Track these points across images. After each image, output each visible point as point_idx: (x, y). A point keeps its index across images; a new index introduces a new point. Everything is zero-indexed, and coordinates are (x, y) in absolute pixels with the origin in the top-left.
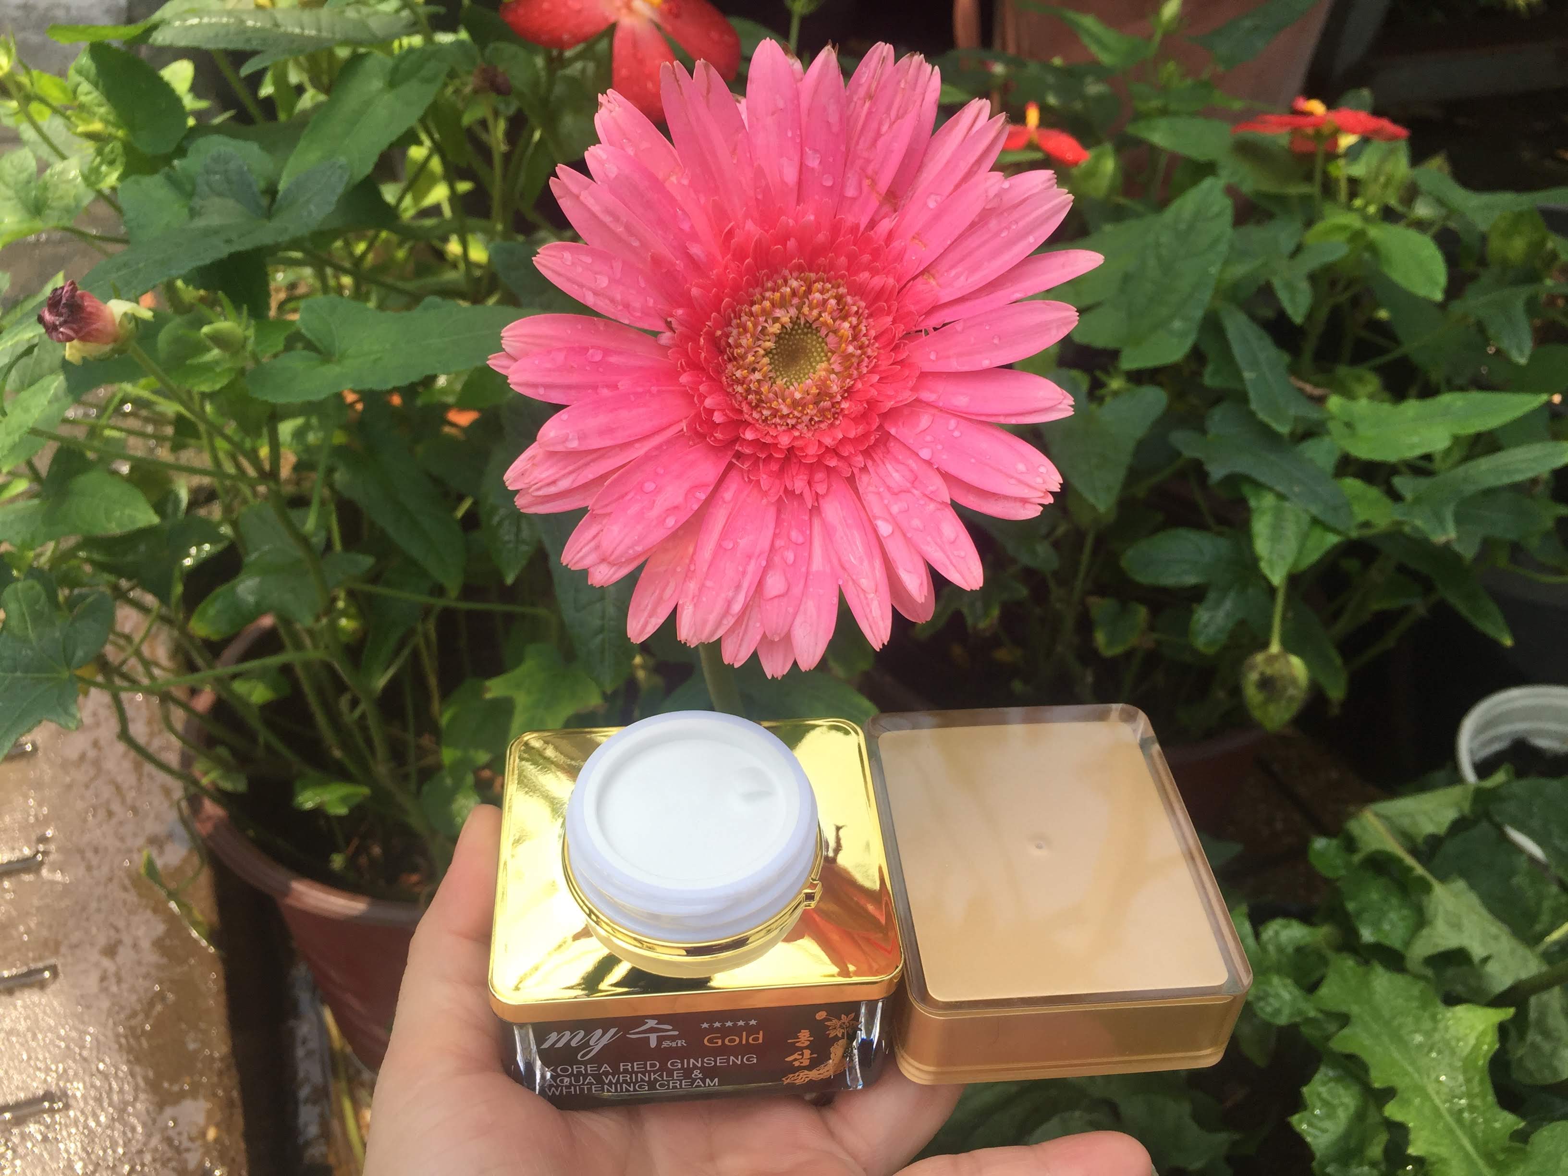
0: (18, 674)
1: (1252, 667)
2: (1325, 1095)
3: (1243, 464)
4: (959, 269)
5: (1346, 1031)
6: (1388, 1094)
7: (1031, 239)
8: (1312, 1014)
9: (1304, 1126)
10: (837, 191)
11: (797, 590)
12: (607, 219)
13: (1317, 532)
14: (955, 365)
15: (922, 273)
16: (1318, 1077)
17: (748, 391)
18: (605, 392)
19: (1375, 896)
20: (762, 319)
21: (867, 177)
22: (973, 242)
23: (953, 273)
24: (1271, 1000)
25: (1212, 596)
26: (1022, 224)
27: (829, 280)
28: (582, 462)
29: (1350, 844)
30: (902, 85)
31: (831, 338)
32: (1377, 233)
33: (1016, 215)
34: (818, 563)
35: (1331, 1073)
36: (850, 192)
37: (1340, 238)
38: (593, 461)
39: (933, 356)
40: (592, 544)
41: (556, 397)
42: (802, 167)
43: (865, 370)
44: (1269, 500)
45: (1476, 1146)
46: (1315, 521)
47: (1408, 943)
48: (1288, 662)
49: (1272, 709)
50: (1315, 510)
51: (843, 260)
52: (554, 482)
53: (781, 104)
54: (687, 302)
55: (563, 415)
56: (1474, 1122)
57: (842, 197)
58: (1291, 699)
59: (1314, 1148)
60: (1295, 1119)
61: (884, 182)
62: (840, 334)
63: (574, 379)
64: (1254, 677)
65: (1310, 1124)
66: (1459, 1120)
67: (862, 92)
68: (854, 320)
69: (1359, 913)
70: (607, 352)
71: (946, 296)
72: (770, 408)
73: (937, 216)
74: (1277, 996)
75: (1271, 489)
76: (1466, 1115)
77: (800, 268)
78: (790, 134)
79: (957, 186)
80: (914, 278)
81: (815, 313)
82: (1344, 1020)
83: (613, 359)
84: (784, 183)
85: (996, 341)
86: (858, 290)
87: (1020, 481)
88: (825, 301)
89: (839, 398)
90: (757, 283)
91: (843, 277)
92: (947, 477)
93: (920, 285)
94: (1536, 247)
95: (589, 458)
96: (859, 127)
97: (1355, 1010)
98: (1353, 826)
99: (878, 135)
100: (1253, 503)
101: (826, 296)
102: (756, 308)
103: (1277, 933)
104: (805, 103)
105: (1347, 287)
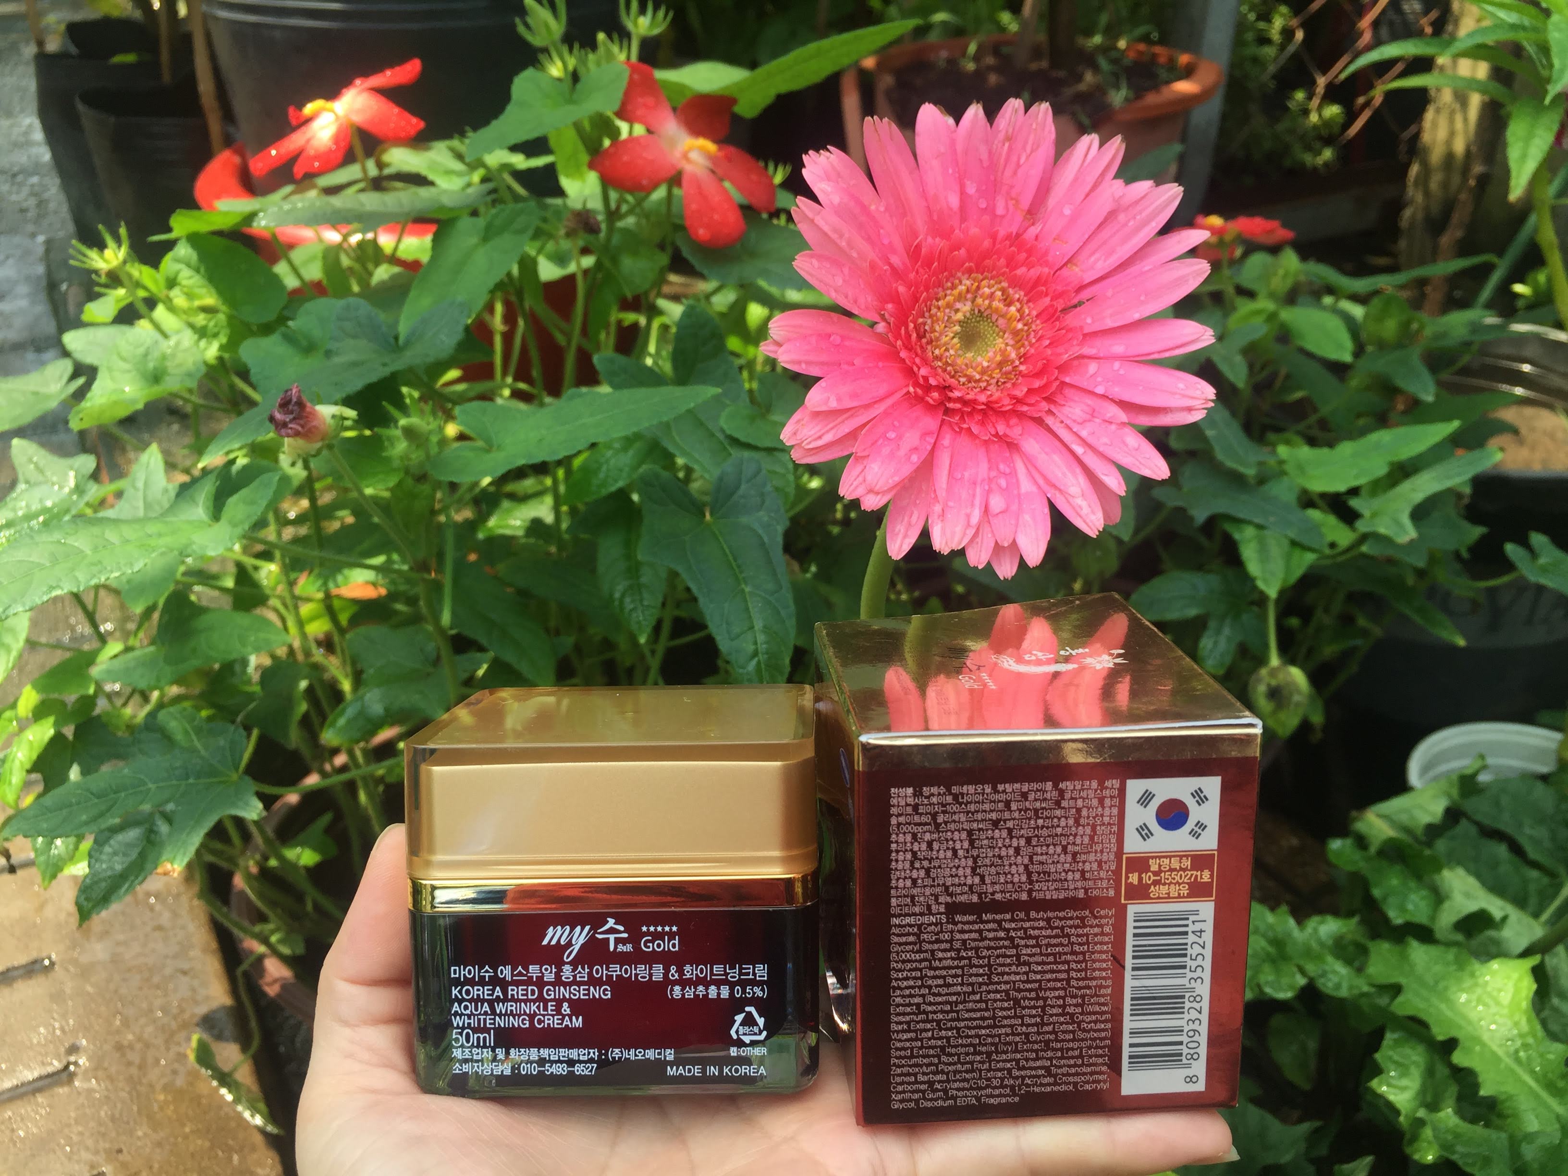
0: (191, 781)
1: (1259, 681)
2: (1396, 1058)
3: (1221, 506)
4: (1097, 255)
5: (1400, 999)
6: (1451, 1044)
7: (1154, 224)
8: (1366, 989)
9: (1384, 1088)
10: (990, 210)
11: (1014, 507)
12: (834, 236)
13: (1297, 552)
14: (1110, 323)
15: (1065, 264)
16: (1385, 1043)
17: (947, 364)
18: (845, 367)
19: (1395, 882)
20: (947, 311)
21: (1012, 199)
22: (1105, 234)
23: (1093, 259)
24: (1331, 976)
25: (1212, 624)
26: (1144, 214)
27: (992, 278)
28: (840, 419)
29: (1361, 842)
30: (1034, 126)
31: (1001, 321)
32: (1287, 315)
33: (1139, 208)
34: (1026, 485)
35: (1396, 1036)
36: (1000, 211)
37: (1259, 320)
38: (847, 419)
39: (1089, 321)
40: (860, 479)
41: (814, 372)
42: (963, 193)
43: (1034, 341)
44: (1249, 532)
45: (1537, 1080)
46: (1294, 544)
47: (1433, 918)
48: (1289, 674)
49: (1282, 716)
50: (1292, 534)
51: (1003, 261)
52: (820, 437)
53: (942, 150)
54: (895, 298)
55: (822, 383)
56: (1529, 1058)
57: (994, 216)
58: (1298, 704)
59: (1399, 1106)
60: (1374, 1084)
61: (1026, 203)
62: (1008, 316)
63: (824, 358)
64: (1262, 689)
65: (1389, 1085)
66: (1518, 1060)
67: (1001, 136)
68: (1018, 305)
69: (1385, 898)
70: (843, 338)
71: (1088, 277)
72: (966, 376)
73: (1074, 218)
74: (1335, 972)
75: (1249, 523)
76: (1522, 1054)
77: (970, 271)
78: (950, 171)
79: (1087, 195)
80: (1060, 269)
81: (987, 302)
82: (1396, 990)
83: (847, 343)
84: (951, 209)
85: (1142, 298)
86: (1015, 283)
87: (1184, 396)
88: (992, 294)
89: (1017, 363)
90: (940, 284)
91: (1003, 274)
92: (1124, 405)
93: (1065, 272)
94: (1405, 326)
95: (845, 416)
96: (1002, 161)
97: (1402, 980)
98: (1359, 827)
99: (1018, 166)
100: (1237, 536)
101: (993, 290)
102: (940, 303)
103: (1316, 930)
104: (959, 148)
105: (1263, 368)
